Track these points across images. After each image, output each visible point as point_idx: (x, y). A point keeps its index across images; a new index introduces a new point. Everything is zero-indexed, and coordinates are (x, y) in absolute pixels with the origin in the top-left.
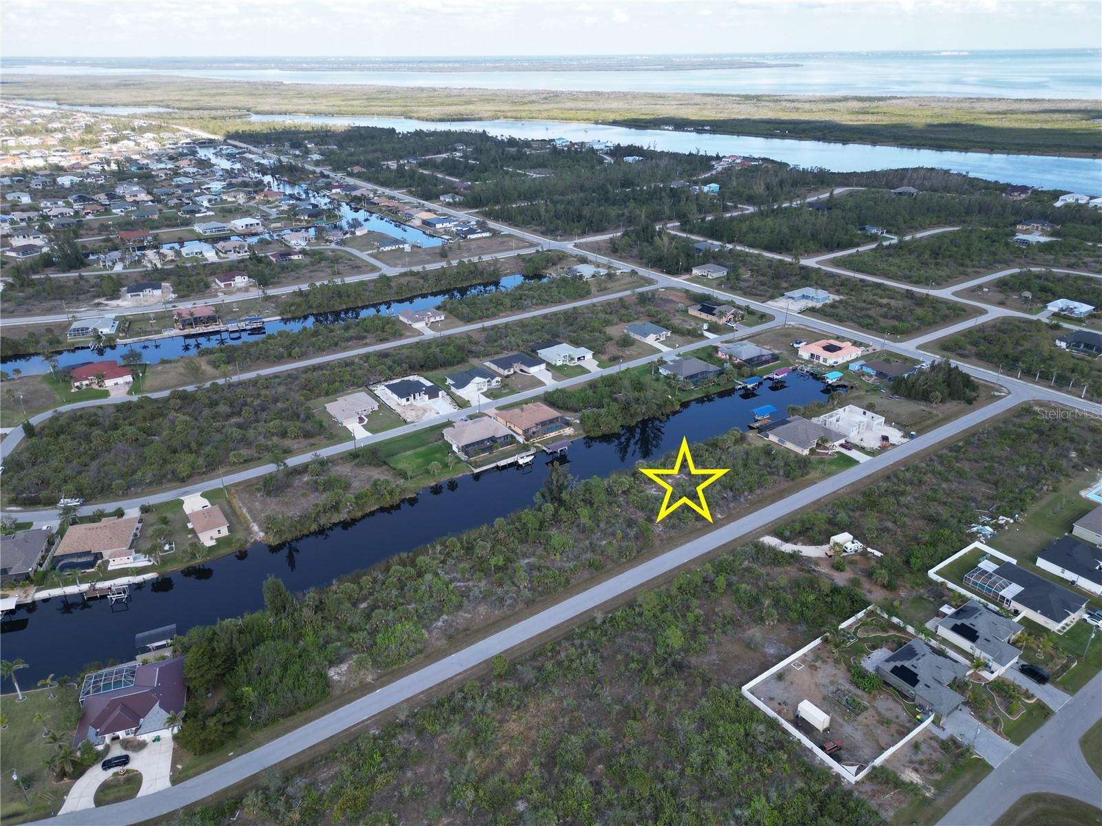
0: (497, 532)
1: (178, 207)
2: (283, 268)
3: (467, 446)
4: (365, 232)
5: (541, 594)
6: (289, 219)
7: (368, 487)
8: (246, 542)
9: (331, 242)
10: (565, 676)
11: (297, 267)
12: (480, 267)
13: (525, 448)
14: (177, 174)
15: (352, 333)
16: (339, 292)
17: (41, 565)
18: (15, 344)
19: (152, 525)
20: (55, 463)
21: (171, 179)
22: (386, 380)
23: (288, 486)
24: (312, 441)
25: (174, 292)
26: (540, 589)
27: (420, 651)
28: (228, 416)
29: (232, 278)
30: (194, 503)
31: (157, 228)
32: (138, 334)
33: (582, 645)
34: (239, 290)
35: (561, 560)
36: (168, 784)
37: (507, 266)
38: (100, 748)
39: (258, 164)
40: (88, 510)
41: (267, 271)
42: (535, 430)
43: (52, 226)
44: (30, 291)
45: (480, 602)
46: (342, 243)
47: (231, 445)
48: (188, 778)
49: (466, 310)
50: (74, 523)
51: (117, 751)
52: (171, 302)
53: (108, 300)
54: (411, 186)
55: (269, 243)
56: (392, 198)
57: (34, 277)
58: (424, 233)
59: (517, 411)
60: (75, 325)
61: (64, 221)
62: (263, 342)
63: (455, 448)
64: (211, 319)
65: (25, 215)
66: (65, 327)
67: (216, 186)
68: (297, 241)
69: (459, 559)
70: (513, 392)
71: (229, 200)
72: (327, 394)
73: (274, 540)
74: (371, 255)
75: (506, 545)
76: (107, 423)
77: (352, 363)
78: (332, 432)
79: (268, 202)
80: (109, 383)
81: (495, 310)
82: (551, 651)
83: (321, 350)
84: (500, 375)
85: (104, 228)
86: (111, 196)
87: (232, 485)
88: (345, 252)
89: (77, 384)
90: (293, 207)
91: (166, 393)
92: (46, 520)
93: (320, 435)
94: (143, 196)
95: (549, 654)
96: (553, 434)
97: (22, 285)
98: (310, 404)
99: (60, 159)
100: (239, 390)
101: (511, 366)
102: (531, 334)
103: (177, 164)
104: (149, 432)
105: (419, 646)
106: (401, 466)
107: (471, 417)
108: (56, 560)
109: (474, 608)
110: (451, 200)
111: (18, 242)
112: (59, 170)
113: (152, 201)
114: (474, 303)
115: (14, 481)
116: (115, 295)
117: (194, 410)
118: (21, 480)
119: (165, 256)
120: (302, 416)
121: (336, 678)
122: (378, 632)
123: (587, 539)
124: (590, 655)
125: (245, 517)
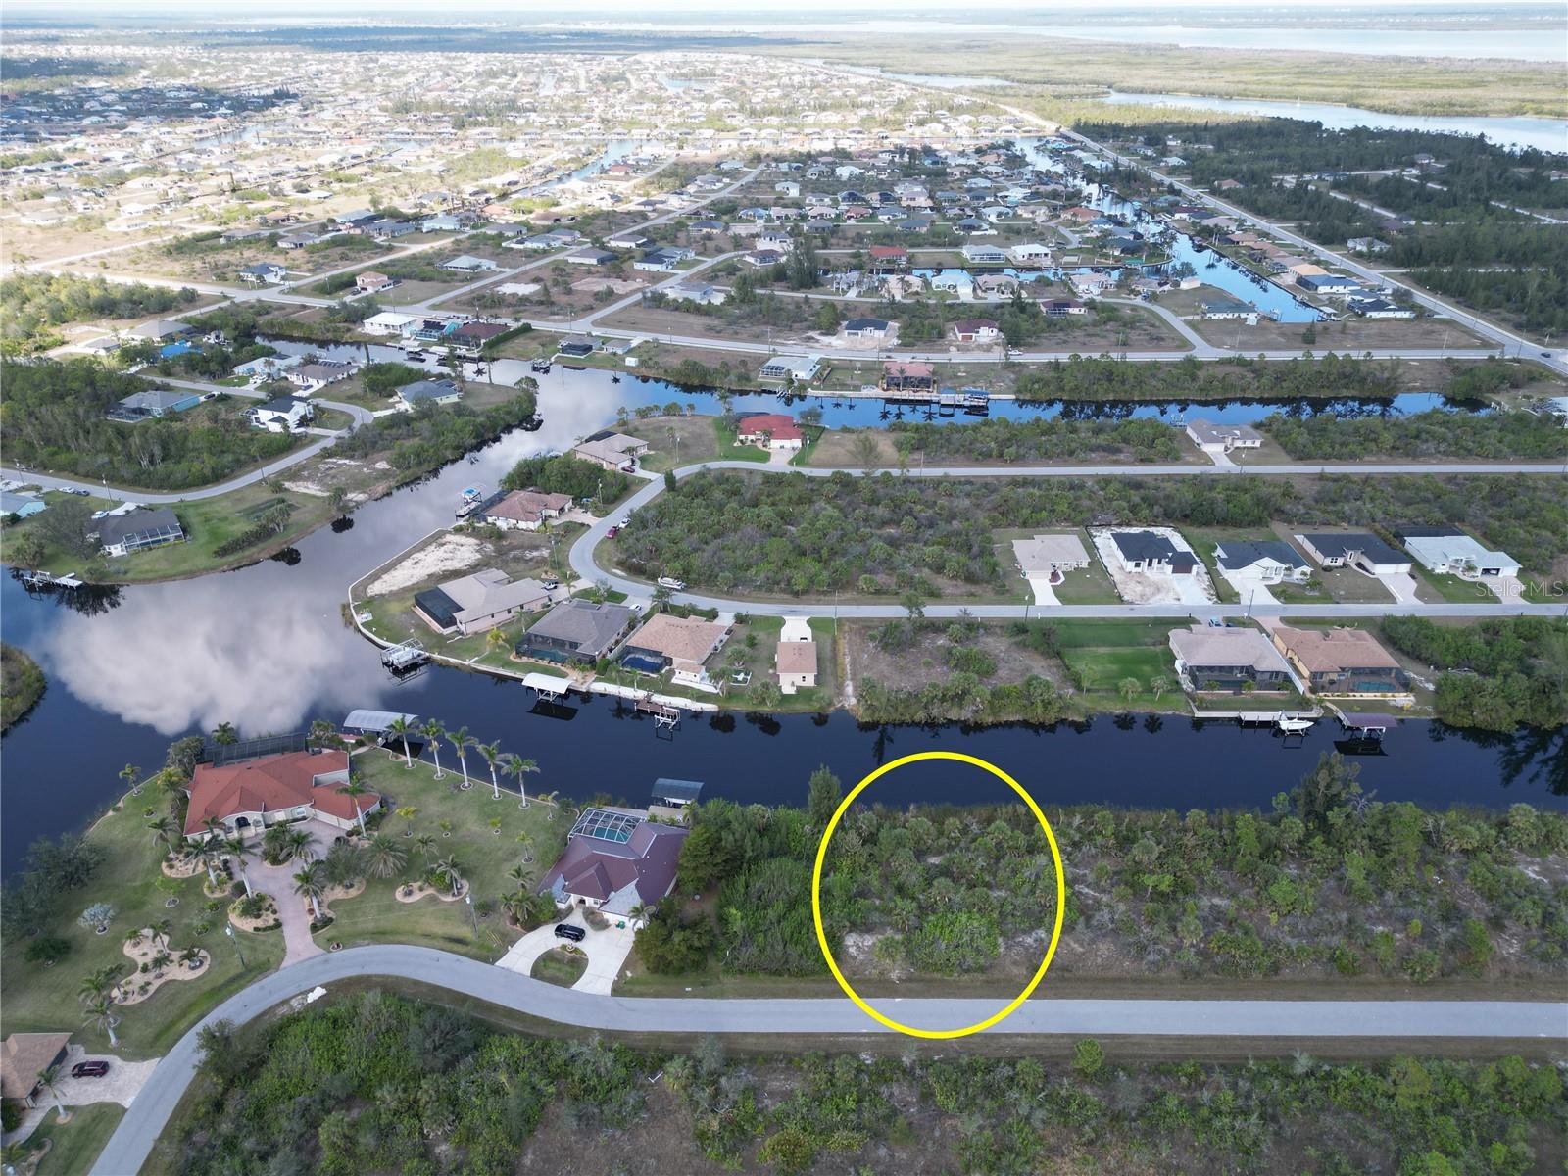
0: (1185, 830)
1: (954, 219)
2: (1051, 325)
3: (1200, 669)
4: (1197, 284)
5: (1216, 969)
6: (1092, 251)
7: (1018, 683)
8: (830, 704)
9: (1138, 293)
10: (1194, 1131)
11: (1072, 325)
12: (1364, 369)
13: (1303, 704)
14: (975, 173)
15: (1102, 439)
16: (1110, 373)
17: (611, 650)
18: (705, 373)
19: (738, 642)
20: (678, 530)
21: (965, 180)
22: (1120, 525)
23: (913, 645)
24: (973, 589)
25: (898, 337)
26: (1218, 960)
27: (982, 970)
28: (884, 524)
29: (975, 329)
30: (796, 629)
31: (919, 246)
32: (833, 387)
33: (1248, 1096)
34: (980, 347)
35: (1280, 925)
36: (608, 991)
37: (1418, 375)
38: (562, 906)
39: (1087, 166)
40: (682, 599)
41: (1025, 326)
42: (1334, 677)
43: (805, 228)
44: (746, 308)
45: (1105, 936)
46: (1152, 297)
47: (869, 564)
48: (631, 994)
49: (1303, 438)
50: (664, 611)
51: (576, 920)
52: (890, 350)
53: (822, 334)
54: (1306, 218)
55: (1049, 284)
56: (1265, 235)
57: (758, 291)
58: (1294, 297)
59: (1314, 634)
60: (773, 362)
61: (820, 224)
62: (975, 429)
63: (1178, 666)
64: (924, 383)
65: (783, 212)
66: (761, 360)
67: (1016, 194)
68: (1088, 285)
69: (1105, 851)
70: (1327, 598)
71: (1025, 215)
72: (1025, 525)
73: (863, 716)
74: (1188, 323)
75: (1189, 861)
76: (748, 496)
77: (1081, 487)
78: (1006, 583)
79: (1075, 223)
80: (775, 444)
81: (1358, 449)
82: (1189, 1076)
83: (1047, 456)
84: (1313, 563)
85: (859, 238)
86: (885, 197)
87: (848, 620)
88: (1153, 313)
89: (742, 437)
90: (1106, 234)
91: (826, 473)
92: (639, 597)
93: (988, 582)
94: (923, 201)
95: (1184, 1080)
96: (1369, 696)
97: (742, 301)
98: (995, 534)
99: (851, 142)
100: (913, 491)
101: (1341, 553)
102: (1408, 504)
103: (981, 159)
104: (786, 519)
105: (982, 961)
106: (1080, 667)
107: (1230, 622)
108: (629, 650)
109: (1093, 941)
110: (1365, 249)
111: (763, 245)
112: (843, 156)
113: (932, 209)
114: (1324, 430)
115: (631, 541)
116: (830, 330)
117: (849, 503)
118: (638, 540)
119: (910, 285)
120: (975, 549)
121: (852, 950)
122: (934, 912)
123: (1347, 909)
124: (1254, 1119)
125: (844, 670)
